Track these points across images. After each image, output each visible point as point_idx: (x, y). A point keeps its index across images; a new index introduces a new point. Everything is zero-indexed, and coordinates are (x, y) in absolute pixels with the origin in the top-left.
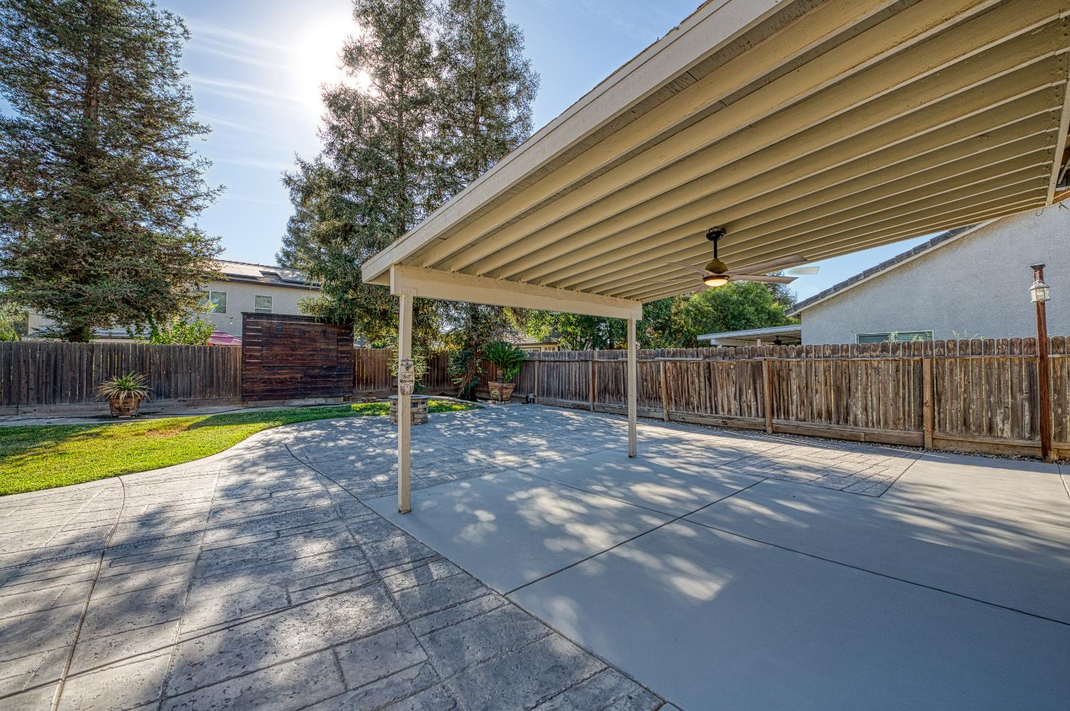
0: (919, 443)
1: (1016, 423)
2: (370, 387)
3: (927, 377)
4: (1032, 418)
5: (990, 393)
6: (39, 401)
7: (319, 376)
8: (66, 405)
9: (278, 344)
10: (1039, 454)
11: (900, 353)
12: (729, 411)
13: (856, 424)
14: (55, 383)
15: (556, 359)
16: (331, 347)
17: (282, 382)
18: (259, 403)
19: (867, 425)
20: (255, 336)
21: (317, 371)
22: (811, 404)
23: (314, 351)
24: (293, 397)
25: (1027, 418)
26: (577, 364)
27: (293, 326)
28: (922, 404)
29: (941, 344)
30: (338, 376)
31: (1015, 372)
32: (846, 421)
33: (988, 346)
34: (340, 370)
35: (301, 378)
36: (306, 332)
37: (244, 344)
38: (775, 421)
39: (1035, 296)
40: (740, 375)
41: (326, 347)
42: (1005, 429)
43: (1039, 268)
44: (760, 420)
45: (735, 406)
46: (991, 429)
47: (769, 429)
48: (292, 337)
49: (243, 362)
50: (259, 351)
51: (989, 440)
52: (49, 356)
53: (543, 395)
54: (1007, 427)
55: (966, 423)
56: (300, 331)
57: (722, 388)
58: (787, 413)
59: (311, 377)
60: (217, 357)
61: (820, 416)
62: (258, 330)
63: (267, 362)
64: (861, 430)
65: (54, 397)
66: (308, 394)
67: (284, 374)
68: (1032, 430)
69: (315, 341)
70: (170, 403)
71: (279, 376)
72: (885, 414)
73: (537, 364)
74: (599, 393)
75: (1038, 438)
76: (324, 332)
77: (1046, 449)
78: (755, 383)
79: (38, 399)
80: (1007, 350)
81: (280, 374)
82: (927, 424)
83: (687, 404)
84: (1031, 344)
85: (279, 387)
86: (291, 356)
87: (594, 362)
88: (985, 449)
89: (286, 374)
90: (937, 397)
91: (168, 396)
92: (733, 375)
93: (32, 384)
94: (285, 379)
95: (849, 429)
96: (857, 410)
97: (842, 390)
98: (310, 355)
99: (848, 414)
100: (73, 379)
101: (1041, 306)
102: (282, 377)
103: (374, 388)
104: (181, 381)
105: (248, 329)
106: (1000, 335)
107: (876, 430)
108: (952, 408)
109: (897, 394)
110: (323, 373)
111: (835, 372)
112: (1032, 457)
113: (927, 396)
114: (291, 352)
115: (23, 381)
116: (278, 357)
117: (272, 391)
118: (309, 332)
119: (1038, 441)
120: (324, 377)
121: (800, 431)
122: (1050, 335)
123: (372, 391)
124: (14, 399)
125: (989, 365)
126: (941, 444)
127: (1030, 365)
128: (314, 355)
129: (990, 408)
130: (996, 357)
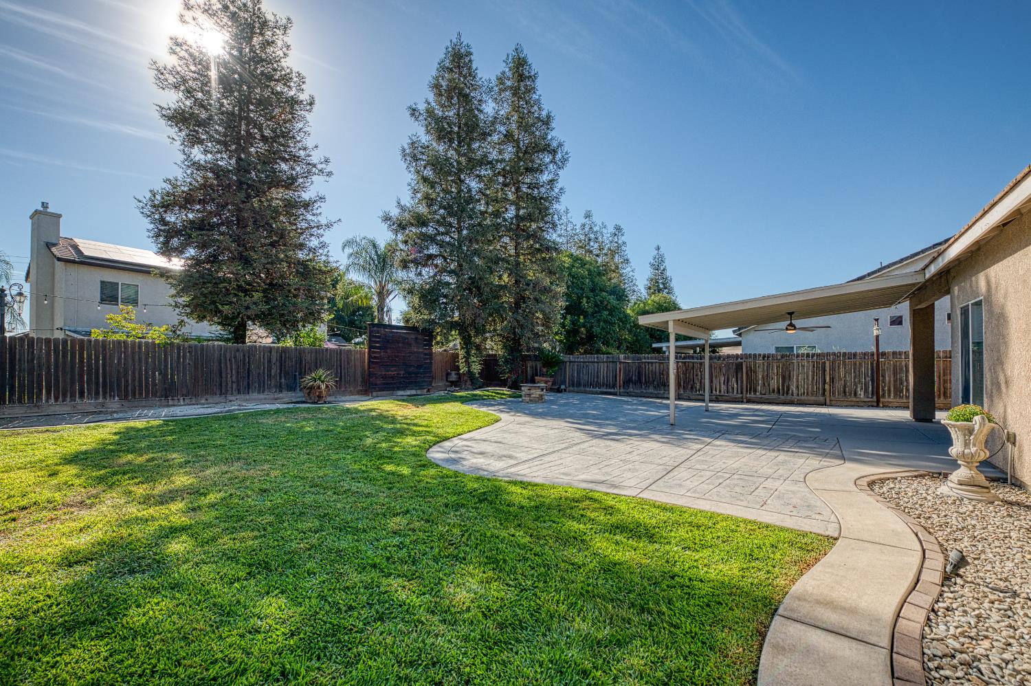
0: (823, 402)
1: (866, 391)
3: (827, 369)
4: (873, 388)
5: (855, 377)
6: (239, 393)
7: (413, 373)
8: (255, 395)
9: (390, 348)
10: (875, 404)
11: (815, 358)
12: (720, 391)
13: (792, 395)
14: (249, 378)
15: (586, 360)
16: (420, 350)
17: (392, 377)
18: (379, 393)
19: (798, 395)
21: (412, 369)
22: (769, 385)
23: (410, 353)
24: (399, 389)
25: (870, 389)
26: (606, 364)
27: (399, 334)
28: (824, 382)
29: (834, 354)
30: (424, 373)
31: (866, 368)
32: (787, 393)
33: (855, 355)
34: (425, 368)
35: (403, 374)
38: (748, 395)
39: (875, 333)
40: (728, 369)
41: (417, 350)
42: (861, 394)
43: (877, 320)
44: (740, 396)
45: (723, 387)
46: (855, 394)
47: (745, 400)
48: (397, 342)
49: (369, 362)
50: (380, 353)
51: (854, 399)
52: (244, 356)
53: (573, 386)
54: (862, 393)
55: (845, 392)
57: (716, 377)
58: (755, 391)
59: (409, 373)
61: (774, 391)
62: (379, 337)
63: (383, 362)
64: (795, 398)
65: (249, 388)
68: (873, 394)
69: (411, 345)
71: (391, 373)
72: (808, 389)
73: (568, 364)
74: (624, 383)
75: (875, 397)
76: (416, 338)
77: (878, 402)
78: (737, 375)
79: (239, 390)
80: (863, 357)
81: (391, 371)
82: (827, 393)
83: (692, 388)
84: (872, 354)
85: (391, 381)
86: (397, 357)
87: (620, 363)
88: (853, 404)
89: (395, 371)
90: (832, 379)
92: (724, 371)
93: (234, 378)
94: (394, 375)
95: (789, 397)
96: (793, 388)
97: (786, 377)
98: (408, 356)
99: (788, 390)
100: (259, 374)
101: (877, 337)
102: (393, 373)
105: (373, 336)
106: (859, 350)
107: (803, 398)
108: (839, 385)
109: (813, 378)
110: (415, 370)
111: (782, 368)
112: (872, 406)
113: (828, 379)
114: (397, 354)
115: (229, 376)
116: (390, 358)
117: (387, 384)
118: (405, 338)
119: (875, 399)
120: (416, 373)
121: (761, 400)
122: (880, 351)
124: (223, 391)
125: (855, 364)
126: (833, 403)
127: (872, 364)
128: (410, 356)
129: (855, 384)
130: (858, 361)
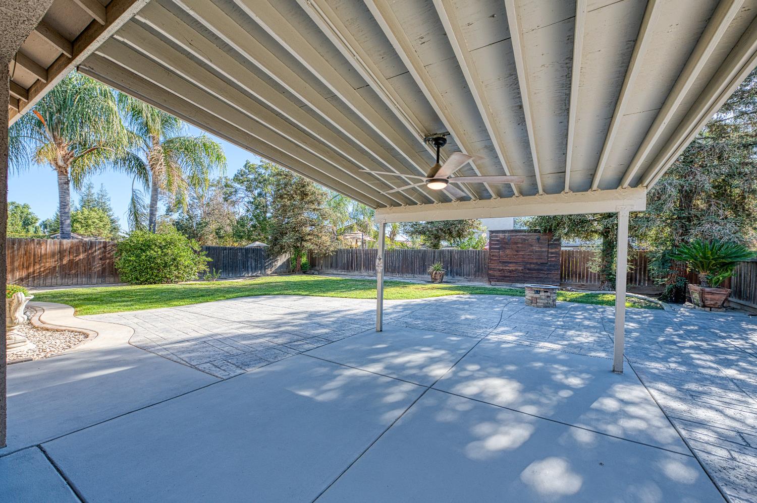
2: (583, 281)
7: (535, 270)
9: (509, 248)
16: (543, 249)
17: (510, 271)
18: (497, 283)
20: (496, 244)
21: (533, 266)
23: (531, 252)
27: (518, 237)
30: (548, 270)
34: (550, 266)
35: (522, 270)
36: (526, 240)
37: (490, 248)
41: (540, 249)
48: (516, 243)
49: (490, 259)
50: (498, 252)
56: (522, 239)
59: (528, 269)
60: (481, 256)
62: (498, 240)
63: (502, 259)
66: (527, 281)
67: (512, 267)
69: (532, 246)
70: (461, 278)
71: (509, 268)
76: (538, 239)
81: (509, 267)
85: (508, 274)
86: (516, 255)
89: (513, 267)
91: (460, 275)
94: (512, 270)
98: (529, 255)
102: (511, 268)
103: (587, 282)
104: (466, 268)
105: (493, 240)
110: (537, 267)
114: (516, 253)
116: (508, 256)
117: (505, 277)
118: (528, 240)
120: (538, 270)
123: (585, 283)
128: (531, 255)
